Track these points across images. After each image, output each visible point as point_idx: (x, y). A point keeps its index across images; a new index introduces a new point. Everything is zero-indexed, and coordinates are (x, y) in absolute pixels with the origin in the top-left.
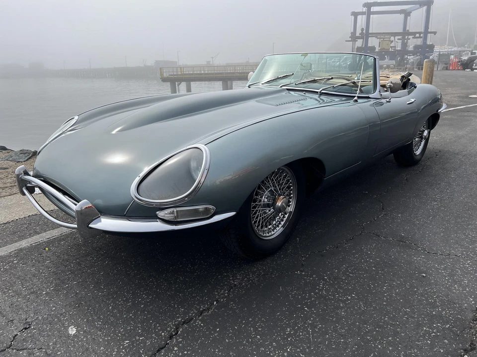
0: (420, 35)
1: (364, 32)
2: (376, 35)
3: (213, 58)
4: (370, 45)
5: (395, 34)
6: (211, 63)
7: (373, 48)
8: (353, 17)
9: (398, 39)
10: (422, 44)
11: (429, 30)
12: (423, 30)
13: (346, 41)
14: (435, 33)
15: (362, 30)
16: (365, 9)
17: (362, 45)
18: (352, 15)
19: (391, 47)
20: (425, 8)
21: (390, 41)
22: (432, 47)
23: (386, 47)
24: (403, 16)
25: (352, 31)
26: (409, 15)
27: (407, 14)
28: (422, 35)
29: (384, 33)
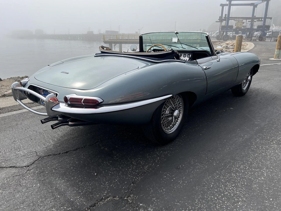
0: (261, 19)
1: (227, 16)
2: (234, 18)
3: (139, 30)
4: (230, 24)
5: (247, 18)
6: (138, 33)
7: (232, 27)
8: (221, 7)
9: (249, 21)
10: (262, 25)
11: (267, 17)
12: (263, 17)
13: (216, 22)
14: (271, 18)
15: (226, 15)
16: (228, 3)
17: (225, 24)
18: (220, 6)
19: (243, 26)
20: (265, 2)
21: (242, 22)
22: (268, 27)
23: (240, 26)
24: (252, 7)
25: (220, 16)
26: (256, 7)
27: (255, 6)
28: (263, 19)
29: (239, 18)
